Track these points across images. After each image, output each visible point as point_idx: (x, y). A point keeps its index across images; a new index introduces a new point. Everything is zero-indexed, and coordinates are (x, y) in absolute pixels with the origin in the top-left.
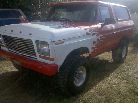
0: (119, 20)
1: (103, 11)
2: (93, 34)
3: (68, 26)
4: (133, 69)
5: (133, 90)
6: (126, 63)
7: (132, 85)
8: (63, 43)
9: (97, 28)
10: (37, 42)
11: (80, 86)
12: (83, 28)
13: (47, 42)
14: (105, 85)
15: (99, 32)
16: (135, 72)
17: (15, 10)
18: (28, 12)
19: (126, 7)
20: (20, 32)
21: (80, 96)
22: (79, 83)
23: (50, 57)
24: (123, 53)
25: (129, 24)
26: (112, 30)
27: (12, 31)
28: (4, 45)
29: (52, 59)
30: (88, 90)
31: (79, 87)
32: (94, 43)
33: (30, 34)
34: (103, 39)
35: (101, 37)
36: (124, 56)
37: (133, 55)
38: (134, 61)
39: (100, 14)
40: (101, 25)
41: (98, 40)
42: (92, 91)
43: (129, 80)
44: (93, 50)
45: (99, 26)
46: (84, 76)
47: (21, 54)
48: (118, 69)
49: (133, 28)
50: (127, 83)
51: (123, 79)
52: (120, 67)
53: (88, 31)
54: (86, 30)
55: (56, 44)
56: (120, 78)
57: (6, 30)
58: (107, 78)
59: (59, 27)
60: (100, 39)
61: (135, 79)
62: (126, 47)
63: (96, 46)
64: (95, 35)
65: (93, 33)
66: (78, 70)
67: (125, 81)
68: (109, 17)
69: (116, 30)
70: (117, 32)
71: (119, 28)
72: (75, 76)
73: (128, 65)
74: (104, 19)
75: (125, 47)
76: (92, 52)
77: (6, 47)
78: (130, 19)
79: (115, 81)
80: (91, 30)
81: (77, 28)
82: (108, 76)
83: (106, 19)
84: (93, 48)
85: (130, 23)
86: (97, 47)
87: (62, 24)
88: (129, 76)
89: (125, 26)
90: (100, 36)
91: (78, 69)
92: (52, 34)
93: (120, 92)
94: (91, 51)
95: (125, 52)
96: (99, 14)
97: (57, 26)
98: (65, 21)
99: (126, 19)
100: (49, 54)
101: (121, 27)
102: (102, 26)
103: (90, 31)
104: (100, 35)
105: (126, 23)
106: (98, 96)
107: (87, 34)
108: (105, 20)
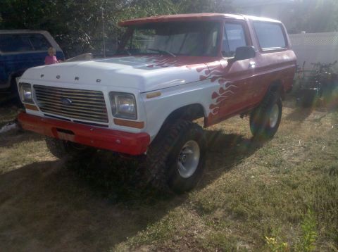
0: (264, 49)
1: (231, 31)
2: (213, 80)
3: (166, 65)
4: (291, 149)
5: (287, 181)
6: (277, 137)
7: (286, 175)
8: (159, 95)
9: (220, 67)
10: (112, 94)
11: (189, 178)
12: (195, 67)
13: (133, 94)
14: (235, 177)
15: (223, 74)
16: (294, 154)
17: (37, 32)
18: (62, 37)
19: (280, 22)
20: (77, 78)
21: (190, 194)
22: (186, 172)
23: (138, 121)
24: (271, 119)
25: (286, 57)
26: (249, 71)
27: (58, 77)
28: (35, 105)
29: (141, 125)
30: (203, 186)
31: (186, 179)
32: (214, 95)
33: (97, 81)
34: (232, 89)
35: (227, 85)
36: (273, 125)
37: (293, 123)
38: (296, 134)
39: (227, 38)
40: (228, 61)
41: (221, 90)
42: (211, 187)
43: (281, 167)
44: (212, 111)
45: (224, 62)
46: (196, 158)
47: (75, 121)
48: (261, 149)
49: (293, 65)
50: (278, 172)
51: (269, 165)
52: (265, 146)
53: (203, 73)
54: (199, 70)
55: (148, 97)
56: (264, 165)
57: (42, 76)
58: (239, 166)
59: (151, 67)
60: (225, 88)
61: (294, 165)
62: (277, 107)
63: (217, 101)
64: (217, 80)
65: (212, 76)
66: (185, 148)
67: (274, 169)
68: (244, 45)
69: (257, 70)
70: (260, 74)
71: (263, 65)
72: (180, 160)
73: (282, 142)
74: (233, 48)
75: (276, 105)
76: (211, 113)
77: (41, 108)
78: (287, 47)
79: (255, 169)
80: (210, 71)
81: (184, 68)
82: (241, 163)
83: (239, 50)
84: (212, 106)
85: (288, 56)
86: (220, 105)
87: (154, 60)
88: (281, 161)
89: (277, 62)
90: (225, 83)
91: (184, 146)
92: (141, 80)
93: (264, 186)
94: (208, 111)
95: (276, 115)
96: (224, 38)
97: (147, 65)
98: (157, 54)
99: (279, 48)
100: (134, 115)
101: (268, 64)
102: (230, 62)
103: (207, 72)
104: (225, 81)
105: (279, 55)
106: (223, 195)
107: (202, 78)
108: (235, 50)
